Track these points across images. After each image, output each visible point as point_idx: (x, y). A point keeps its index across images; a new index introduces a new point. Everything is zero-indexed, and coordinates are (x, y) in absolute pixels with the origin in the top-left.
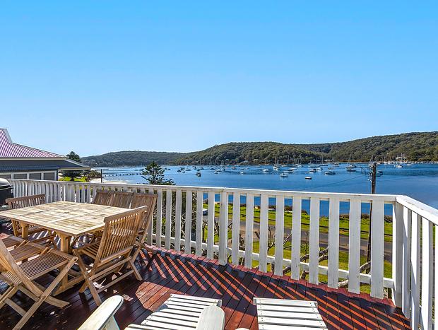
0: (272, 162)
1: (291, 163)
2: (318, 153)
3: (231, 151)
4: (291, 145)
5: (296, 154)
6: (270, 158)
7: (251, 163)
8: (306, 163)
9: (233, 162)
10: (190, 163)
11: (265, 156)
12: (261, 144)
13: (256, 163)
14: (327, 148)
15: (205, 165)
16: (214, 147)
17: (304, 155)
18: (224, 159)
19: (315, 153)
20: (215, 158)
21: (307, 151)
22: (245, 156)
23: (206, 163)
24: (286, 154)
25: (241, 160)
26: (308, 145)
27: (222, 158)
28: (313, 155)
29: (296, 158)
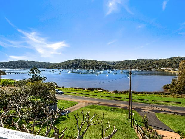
0: (93, 68)
1: (100, 69)
2: (111, 65)
3: (76, 63)
4: (100, 62)
5: (102, 65)
6: (92, 67)
7: (84, 69)
8: (106, 69)
9: (77, 68)
10: (56, 68)
11: (90, 66)
12: (89, 60)
13: (87, 69)
14: (113, 63)
15: (64, 69)
16: (68, 61)
17: (105, 66)
18: (73, 66)
19: (109, 65)
20: (68, 66)
21: (106, 64)
22: (82, 65)
23: (64, 68)
24: (99, 65)
25: (80, 67)
26: (107, 62)
27: (72, 66)
28: (109, 66)
29: (102, 67)
